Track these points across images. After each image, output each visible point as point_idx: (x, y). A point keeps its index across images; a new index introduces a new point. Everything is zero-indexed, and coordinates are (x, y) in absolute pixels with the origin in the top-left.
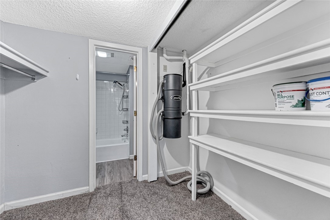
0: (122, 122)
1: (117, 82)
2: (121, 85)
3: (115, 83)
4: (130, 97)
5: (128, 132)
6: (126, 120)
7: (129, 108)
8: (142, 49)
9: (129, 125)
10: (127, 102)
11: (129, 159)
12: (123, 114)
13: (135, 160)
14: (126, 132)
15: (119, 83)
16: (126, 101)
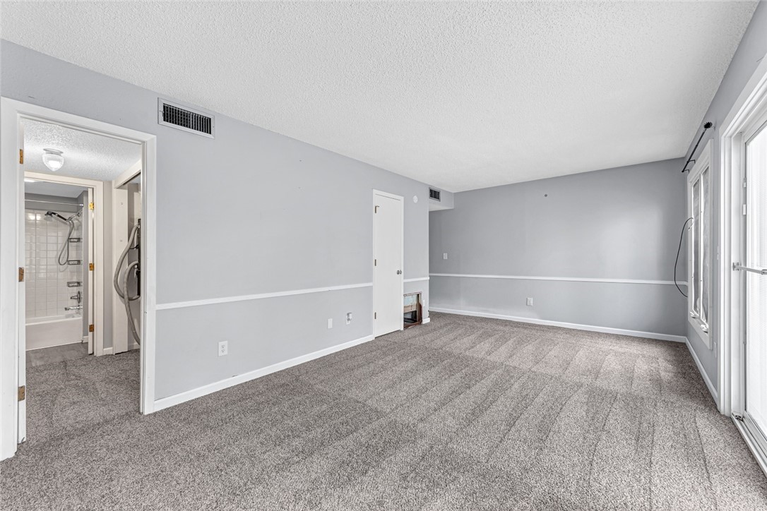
0: (66, 284)
1: (55, 214)
2: (65, 220)
3: (51, 215)
4: (83, 240)
5: (79, 302)
6: (75, 280)
7: (83, 259)
8: (102, 183)
9: (81, 289)
10: (78, 248)
11: (82, 343)
12: (68, 270)
13: (90, 331)
14: (75, 302)
15: (59, 216)
16: (77, 246)
